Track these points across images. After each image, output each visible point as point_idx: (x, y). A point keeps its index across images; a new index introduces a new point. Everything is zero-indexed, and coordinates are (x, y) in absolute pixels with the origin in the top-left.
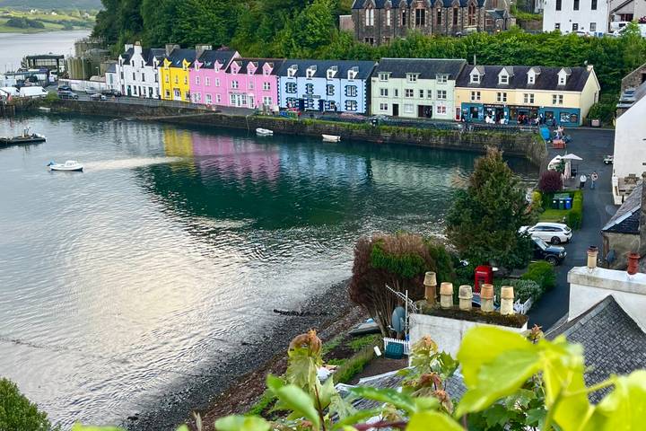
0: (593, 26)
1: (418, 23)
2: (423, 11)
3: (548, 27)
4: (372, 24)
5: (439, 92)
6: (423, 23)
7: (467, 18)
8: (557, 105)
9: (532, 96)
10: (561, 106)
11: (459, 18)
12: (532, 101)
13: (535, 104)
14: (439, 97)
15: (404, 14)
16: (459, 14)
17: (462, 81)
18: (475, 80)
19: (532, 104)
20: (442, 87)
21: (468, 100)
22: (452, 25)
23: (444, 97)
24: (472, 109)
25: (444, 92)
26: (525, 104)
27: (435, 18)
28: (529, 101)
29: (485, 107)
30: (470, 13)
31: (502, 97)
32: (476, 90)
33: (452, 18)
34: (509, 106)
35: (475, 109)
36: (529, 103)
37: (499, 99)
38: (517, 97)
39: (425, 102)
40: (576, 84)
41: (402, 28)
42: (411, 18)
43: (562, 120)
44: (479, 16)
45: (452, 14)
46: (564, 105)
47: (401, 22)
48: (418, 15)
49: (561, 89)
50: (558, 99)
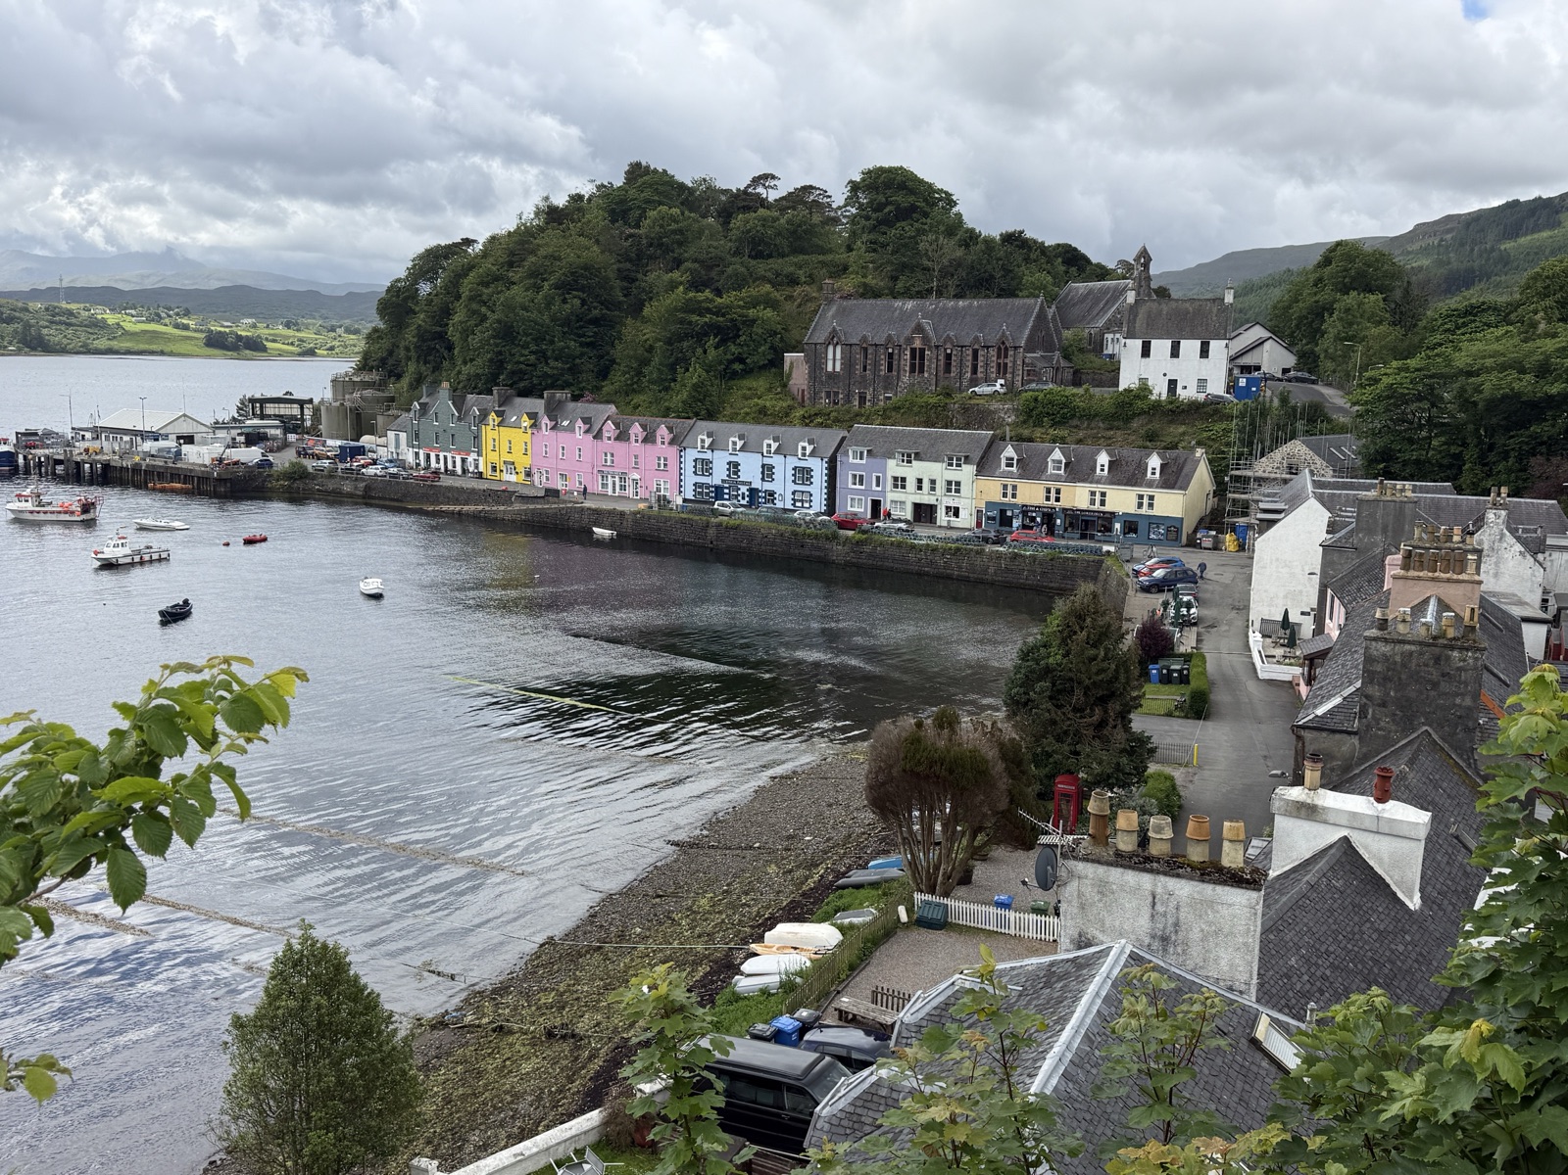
0: (1202, 383)
1: (912, 370)
2: (922, 351)
3: (1127, 380)
4: (838, 369)
5: (949, 483)
6: (922, 371)
7: (994, 364)
8: (1144, 510)
9: (1103, 494)
10: (1151, 513)
11: (980, 364)
12: (1103, 503)
13: (1108, 508)
14: (949, 490)
15: (891, 356)
16: (980, 358)
17: (985, 465)
18: (1008, 465)
19: (1102, 508)
20: (953, 475)
21: (998, 498)
22: (969, 375)
23: (958, 491)
24: (1003, 512)
25: (958, 484)
26: (1092, 508)
27: (942, 363)
28: (1098, 502)
29: (1025, 510)
30: (999, 357)
31: (1053, 495)
32: (1010, 482)
33: (969, 364)
34: (1064, 510)
35: (1009, 513)
36: (1097, 507)
37: (1048, 499)
38: (1078, 496)
39: (925, 498)
40: (1173, 477)
41: (886, 378)
42: (902, 362)
43: (1152, 536)
44: (1014, 362)
45: (970, 358)
46: (1157, 511)
47: (884, 368)
48: (913, 357)
49: (1150, 484)
50: (1146, 501)
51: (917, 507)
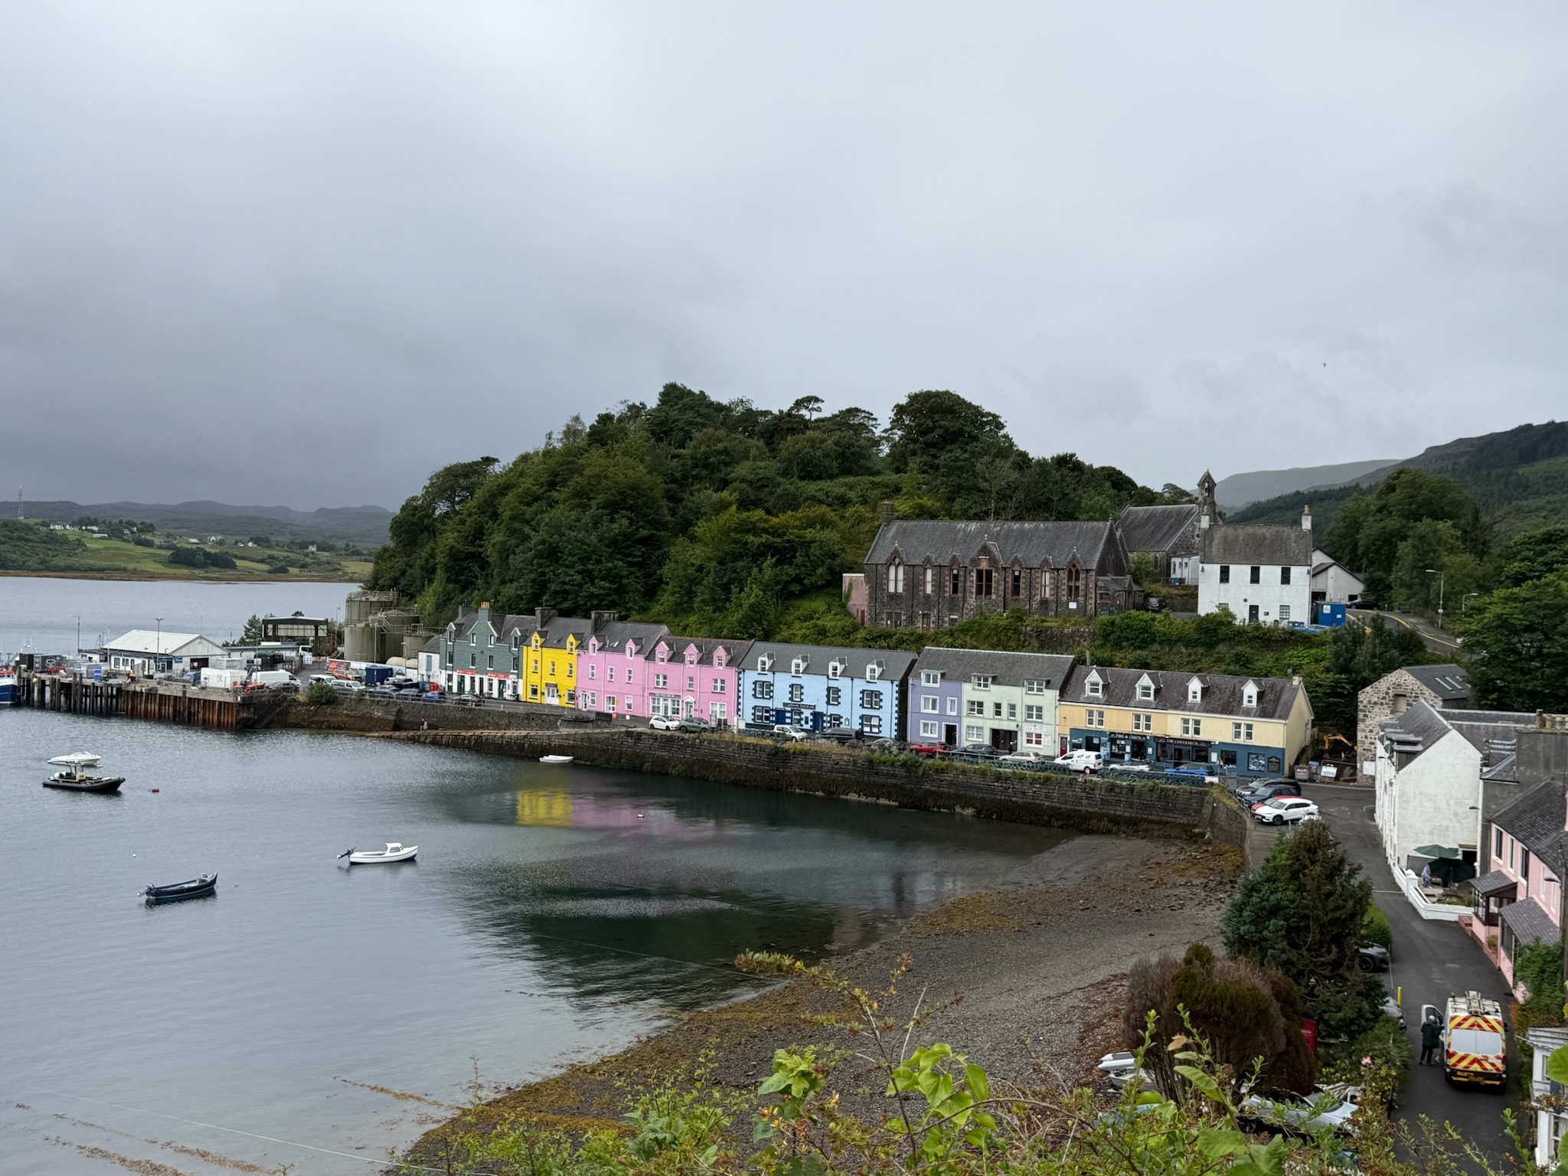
0: (1284, 609)
1: (979, 592)
2: (989, 573)
3: (1206, 606)
4: (900, 589)
5: (1030, 708)
6: (989, 593)
7: (1065, 587)
8: (1242, 740)
9: (1197, 722)
10: (1249, 742)
11: (1050, 587)
12: (1197, 731)
13: (1202, 737)
14: (1030, 716)
15: (956, 577)
17: (1067, 689)
18: (1093, 690)
19: (1197, 737)
20: (1034, 700)
21: (1083, 724)
22: (1039, 596)
23: (1039, 717)
24: (1088, 739)
25: (1040, 709)
26: (1185, 736)
27: (1010, 585)
28: (1191, 730)
29: (1113, 738)
30: (1070, 579)
31: (1143, 722)
32: (1095, 707)
33: (1038, 585)
34: (1156, 738)
36: (1191, 735)
37: (1138, 726)
38: (1170, 724)
39: (1005, 724)
40: (1270, 706)
41: (952, 599)
42: (968, 584)
43: (1252, 767)
44: (1087, 585)
45: (1039, 580)
46: (1255, 741)
47: (949, 589)
48: (979, 579)
49: (1248, 713)
50: (1244, 730)
51: (995, 733)
